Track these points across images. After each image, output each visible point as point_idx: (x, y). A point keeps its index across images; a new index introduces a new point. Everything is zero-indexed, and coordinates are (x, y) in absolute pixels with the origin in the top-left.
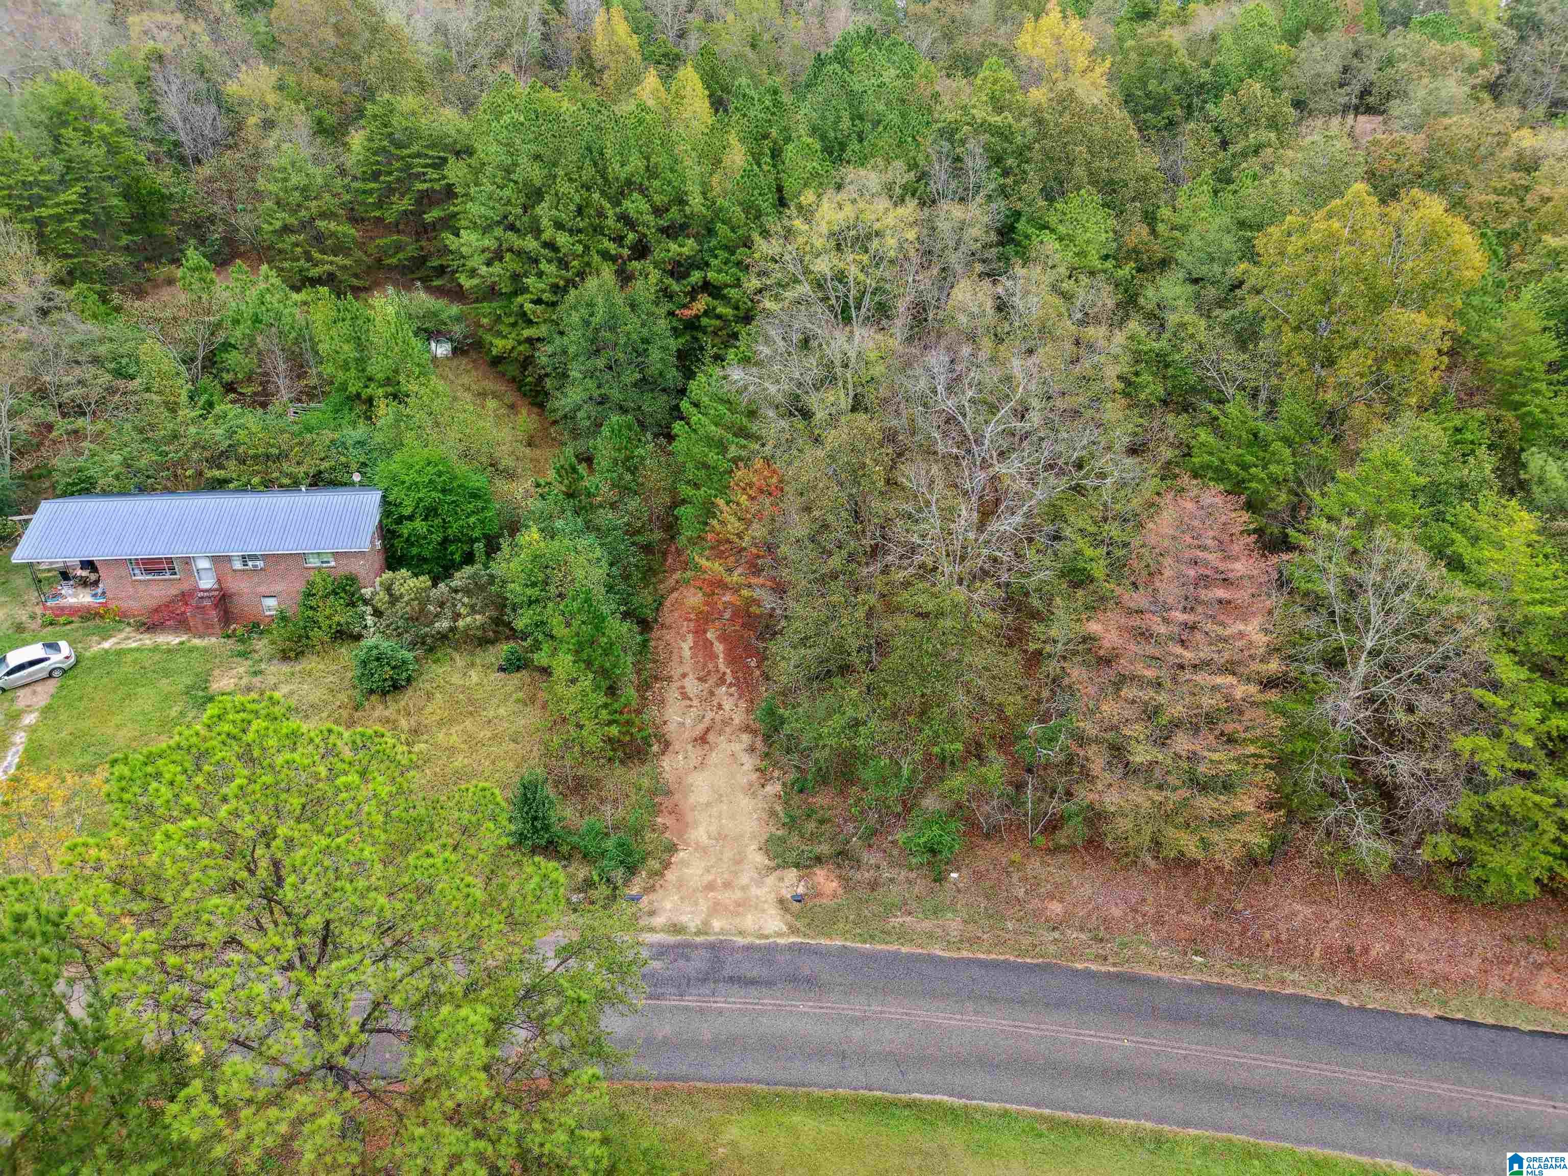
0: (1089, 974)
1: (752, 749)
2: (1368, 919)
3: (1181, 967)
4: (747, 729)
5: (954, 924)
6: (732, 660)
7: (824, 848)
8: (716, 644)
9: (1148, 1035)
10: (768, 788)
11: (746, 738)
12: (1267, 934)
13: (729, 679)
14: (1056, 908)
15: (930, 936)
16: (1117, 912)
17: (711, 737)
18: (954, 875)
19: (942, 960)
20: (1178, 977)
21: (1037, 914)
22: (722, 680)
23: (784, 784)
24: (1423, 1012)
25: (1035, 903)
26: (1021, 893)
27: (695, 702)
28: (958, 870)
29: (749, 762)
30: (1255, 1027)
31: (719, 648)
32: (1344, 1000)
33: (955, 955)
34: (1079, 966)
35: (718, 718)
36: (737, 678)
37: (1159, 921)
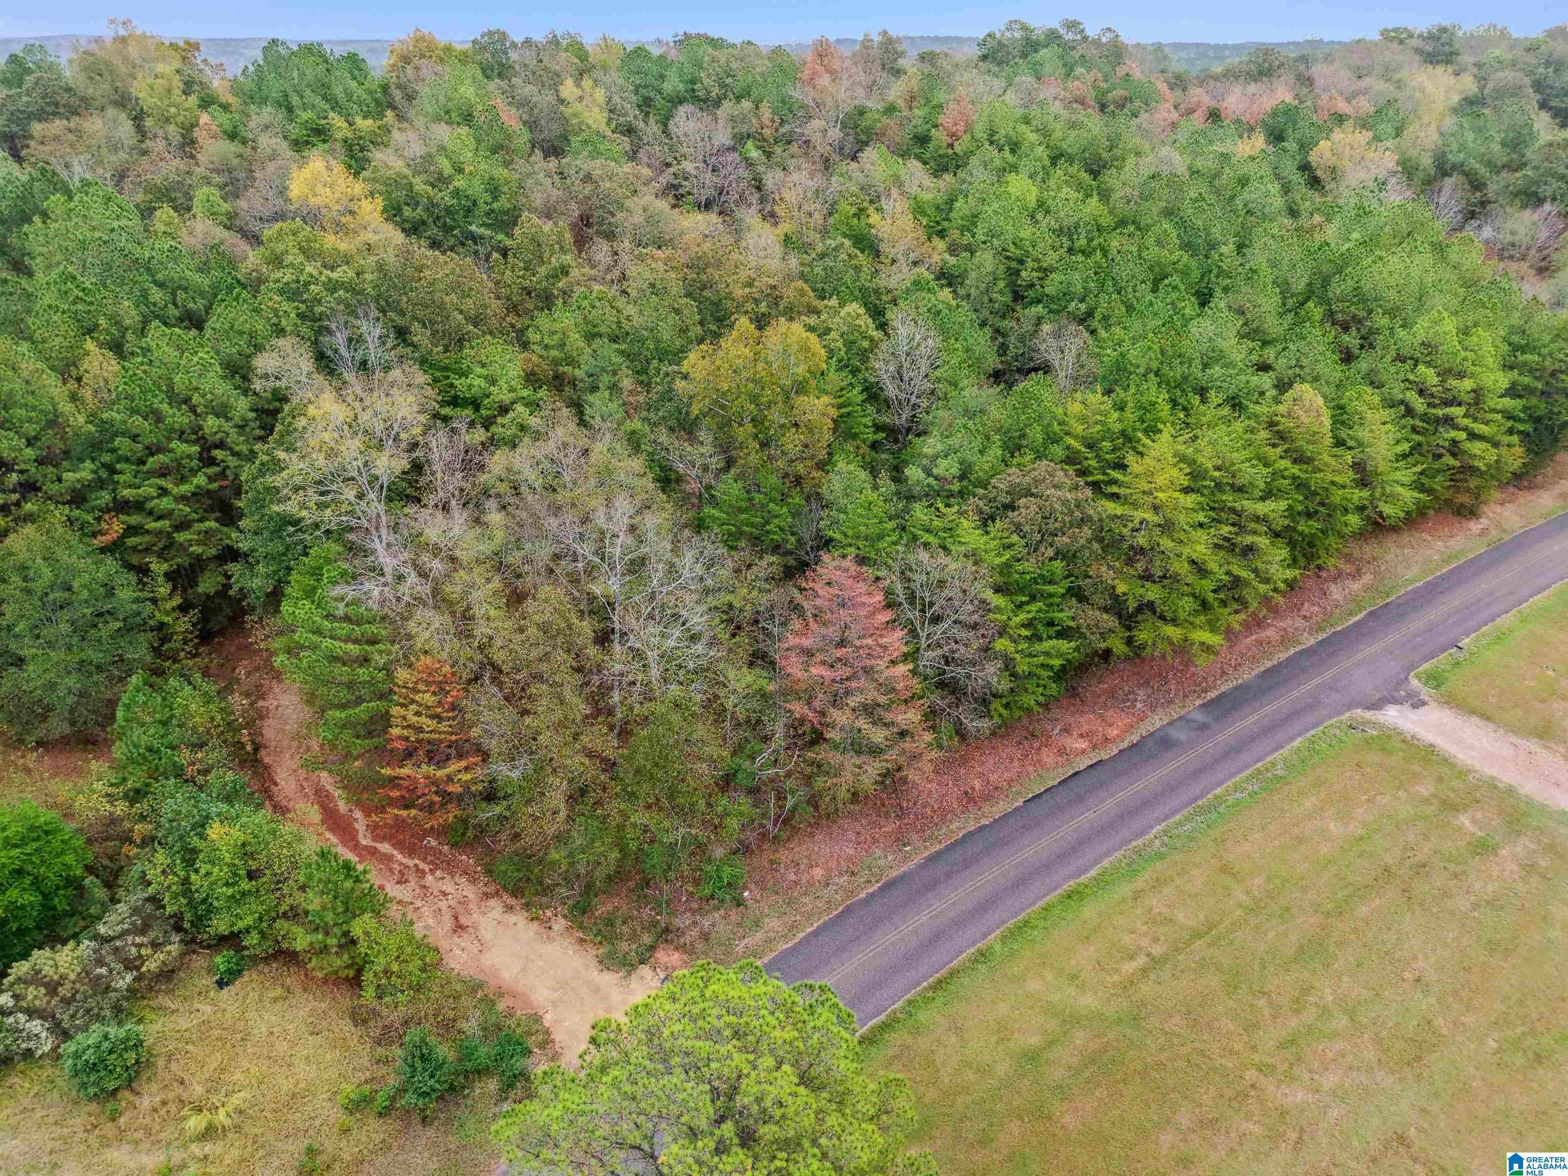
0: (871, 897)
1: (510, 908)
2: (962, 771)
3: (905, 859)
4: (487, 896)
5: (773, 924)
6: (411, 851)
7: (647, 939)
8: (378, 846)
9: (929, 906)
10: (556, 927)
11: (493, 902)
12: (929, 811)
13: (426, 867)
14: (818, 872)
15: (768, 941)
16: (851, 851)
17: (463, 920)
18: (746, 894)
19: (793, 949)
20: (911, 865)
21: (811, 883)
22: (421, 873)
23: (565, 916)
24: (1017, 804)
25: (805, 878)
26: (793, 877)
27: (419, 903)
28: (745, 888)
29: (519, 919)
30: (968, 863)
31: (385, 847)
32: (984, 822)
33: (796, 940)
34: (862, 896)
35: (453, 903)
36: (431, 863)
37: (875, 841)
